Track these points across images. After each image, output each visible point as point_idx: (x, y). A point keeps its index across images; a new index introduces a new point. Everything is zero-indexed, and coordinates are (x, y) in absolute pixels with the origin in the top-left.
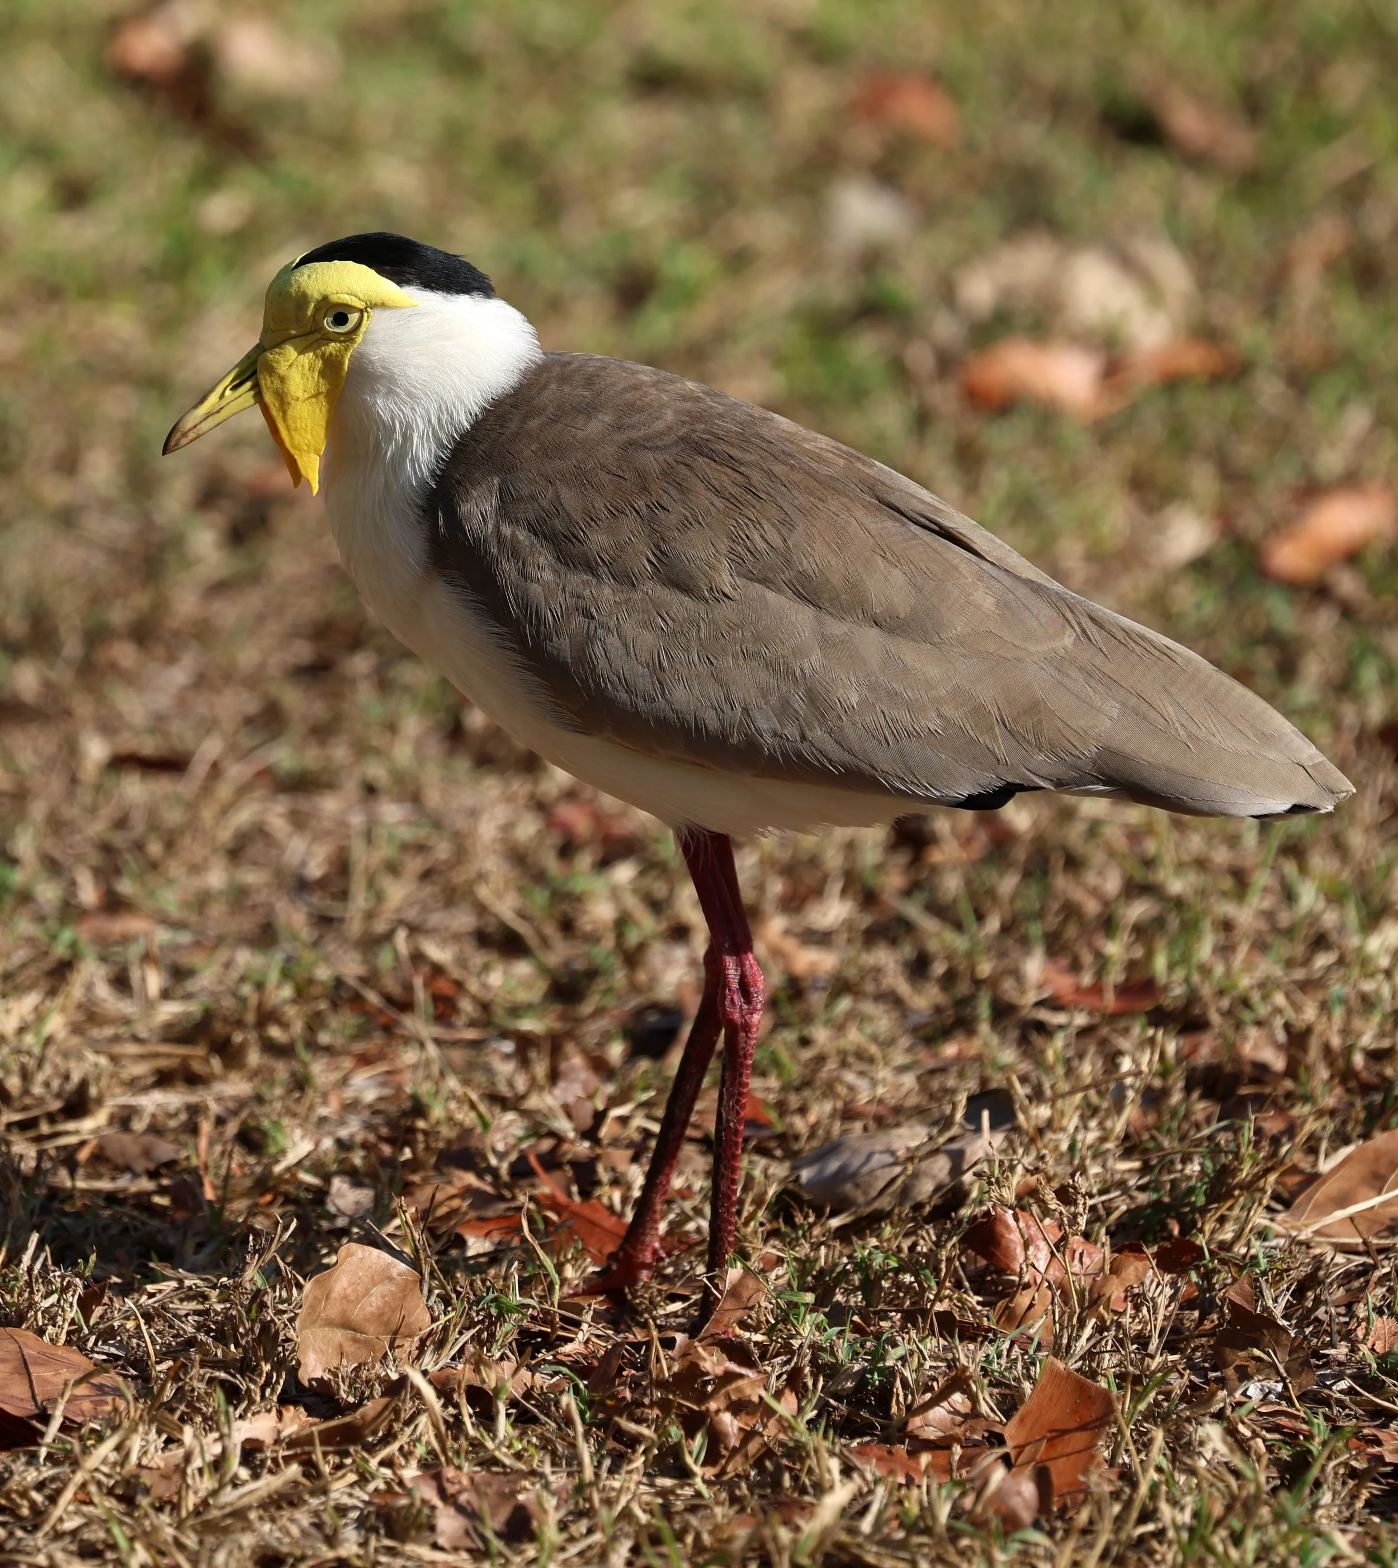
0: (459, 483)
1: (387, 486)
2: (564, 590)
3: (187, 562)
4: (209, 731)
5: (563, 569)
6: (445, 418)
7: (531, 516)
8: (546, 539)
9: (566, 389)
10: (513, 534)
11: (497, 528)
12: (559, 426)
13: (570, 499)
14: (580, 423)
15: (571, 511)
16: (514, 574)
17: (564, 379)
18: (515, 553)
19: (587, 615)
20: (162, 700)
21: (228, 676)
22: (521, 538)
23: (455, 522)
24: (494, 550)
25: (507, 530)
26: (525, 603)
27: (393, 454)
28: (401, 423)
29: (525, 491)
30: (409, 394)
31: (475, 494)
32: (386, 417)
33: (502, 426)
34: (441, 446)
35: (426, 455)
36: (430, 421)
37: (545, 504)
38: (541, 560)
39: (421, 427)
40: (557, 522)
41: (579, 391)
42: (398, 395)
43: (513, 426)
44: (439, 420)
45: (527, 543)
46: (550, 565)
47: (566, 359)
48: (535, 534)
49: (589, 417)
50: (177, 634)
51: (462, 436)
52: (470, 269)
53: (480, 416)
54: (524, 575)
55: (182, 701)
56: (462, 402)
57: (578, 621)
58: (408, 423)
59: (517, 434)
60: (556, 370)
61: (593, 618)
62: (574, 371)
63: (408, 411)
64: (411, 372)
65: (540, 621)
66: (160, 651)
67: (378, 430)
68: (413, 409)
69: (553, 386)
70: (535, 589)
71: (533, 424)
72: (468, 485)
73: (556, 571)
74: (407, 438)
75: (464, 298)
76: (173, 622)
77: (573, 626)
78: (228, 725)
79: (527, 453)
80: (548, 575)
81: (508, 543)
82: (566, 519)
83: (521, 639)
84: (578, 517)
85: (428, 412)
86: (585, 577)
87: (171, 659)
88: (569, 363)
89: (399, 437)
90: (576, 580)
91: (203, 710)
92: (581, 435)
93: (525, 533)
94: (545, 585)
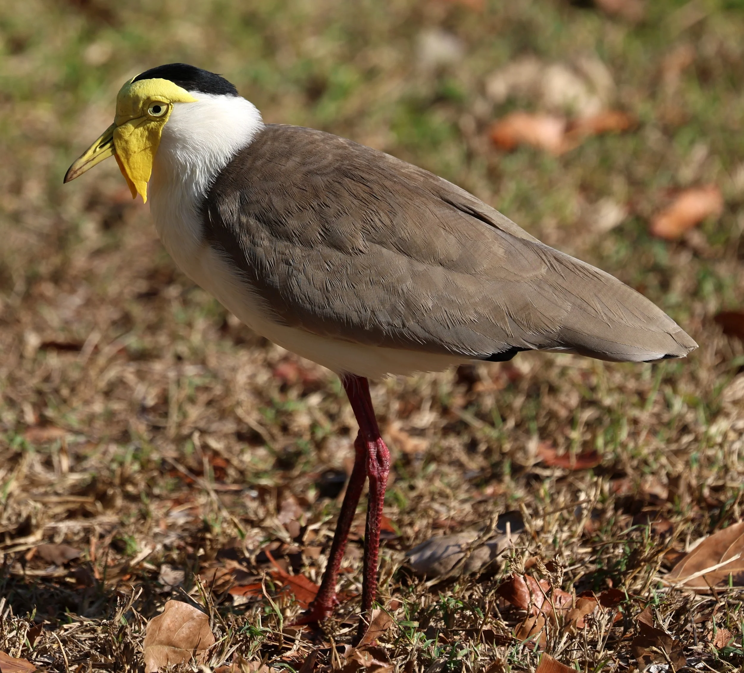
0: (219, 195)
1: (183, 196)
2: (275, 250)
3: (80, 239)
4: (93, 329)
5: (274, 239)
6: (213, 160)
7: (257, 212)
8: (265, 223)
9: (276, 144)
10: (247, 221)
11: (239, 218)
12: (272, 164)
13: (277, 202)
14: (283, 162)
15: (278, 208)
16: (248, 242)
17: (275, 139)
18: (249, 232)
19: (288, 263)
20: (68, 313)
21: (103, 300)
22: (252, 223)
23: (217, 215)
24: (238, 230)
25: (244, 219)
26: (254, 257)
27: (186, 180)
28: (190, 164)
29: (254, 198)
30: (194, 148)
31: (227, 201)
32: (182, 160)
33: (243, 165)
34: (211, 176)
35: (203, 180)
36: (205, 162)
37: (264, 205)
38: (263, 235)
39: (201, 166)
40: (270, 215)
41: (283, 145)
42: (188, 149)
43: (248, 164)
44: (210, 162)
45: (255, 226)
46: (267, 237)
47: (276, 128)
48: (259, 221)
49: (288, 158)
50: (75, 277)
51: (221, 170)
52: (226, 82)
53: (231, 159)
54: (254, 243)
55: (79, 313)
56: (222, 152)
57: (283, 267)
58: (194, 163)
59: (250, 169)
60: (271, 134)
61: (291, 265)
62: (280, 135)
63: (193, 157)
64: (195, 136)
65: (262, 267)
66: (66, 287)
67: (178, 167)
68: (196, 156)
69: (269, 143)
70: (260, 251)
71: (259, 163)
72: (224, 196)
73: (270, 241)
74: (193, 172)
75: (222, 97)
76: (73, 272)
77: (280, 269)
78: (103, 326)
79: (255, 178)
80: (266, 243)
81: (245, 227)
82: (276, 213)
83: (253, 277)
84: (281, 212)
85: (204, 158)
86: (286, 243)
87: (73, 291)
88: (278, 130)
89: (189, 171)
90: (281, 245)
91: (90, 318)
92: (283, 168)
93: (254, 220)
94: (265, 249)
